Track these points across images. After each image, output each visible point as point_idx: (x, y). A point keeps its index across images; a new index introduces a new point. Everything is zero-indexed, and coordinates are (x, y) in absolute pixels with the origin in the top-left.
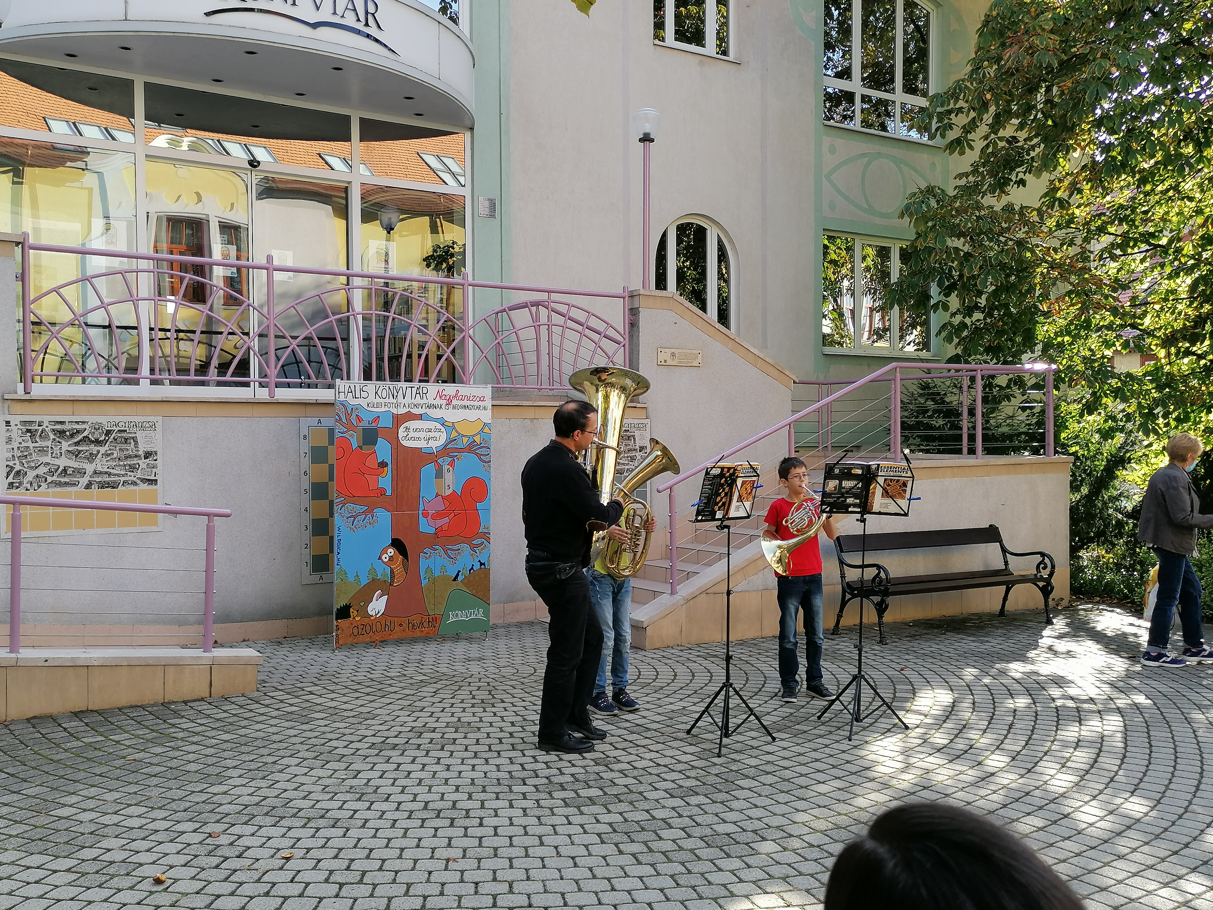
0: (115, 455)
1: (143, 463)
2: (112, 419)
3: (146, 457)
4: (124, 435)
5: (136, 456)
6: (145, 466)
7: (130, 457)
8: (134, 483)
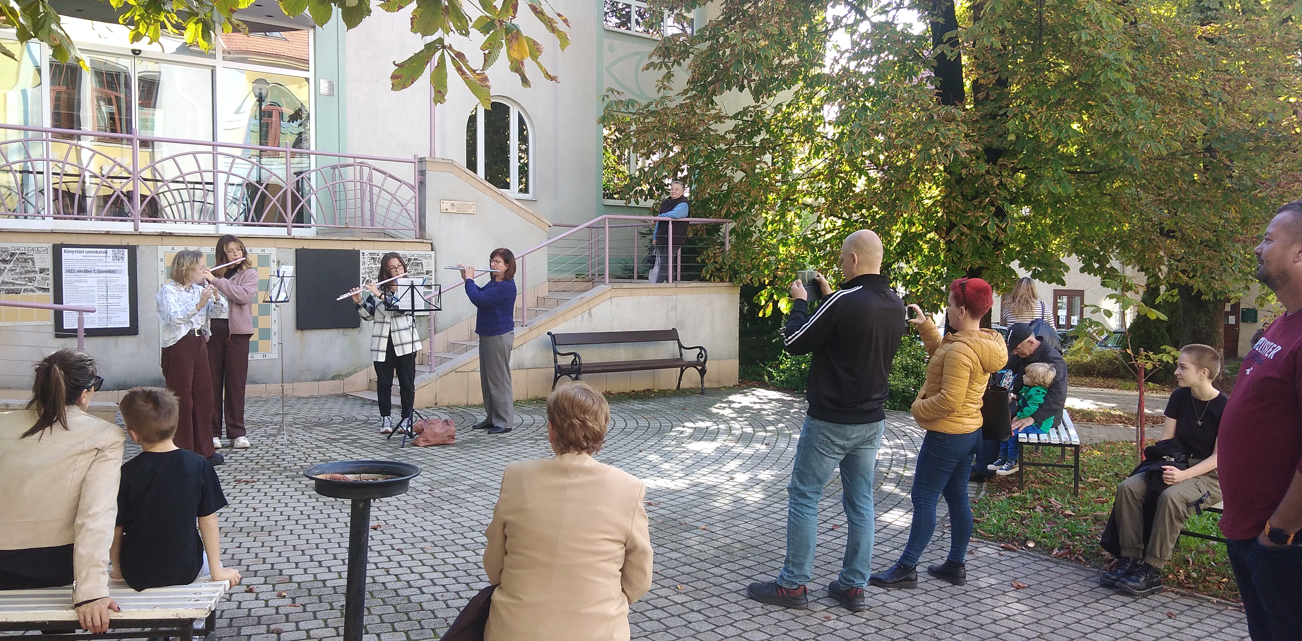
0: (18, 271)
1: (38, 276)
2: (15, 245)
3: (41, 273)
4: (24, 256)
5: (33, 272)
6: (40, 279)
7: (29, 272)
8: (32, 291)
